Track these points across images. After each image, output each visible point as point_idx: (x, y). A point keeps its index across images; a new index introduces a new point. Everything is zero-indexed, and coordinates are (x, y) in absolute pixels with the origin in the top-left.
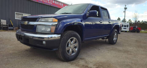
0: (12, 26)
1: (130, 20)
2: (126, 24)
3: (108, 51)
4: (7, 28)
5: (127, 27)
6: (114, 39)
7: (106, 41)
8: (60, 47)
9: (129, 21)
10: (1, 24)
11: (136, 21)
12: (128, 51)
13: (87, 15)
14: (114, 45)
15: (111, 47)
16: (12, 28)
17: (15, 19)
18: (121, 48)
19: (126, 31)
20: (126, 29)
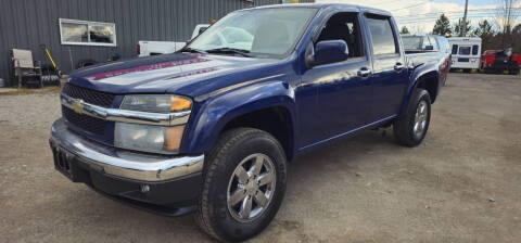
0: (52, 71)
1: (486, 22)
2: (470, 44)
3: (391, 180)
4: (38, 78)
5: (471, 56)
6: (416, 128)
7: (384, 133)
8: (205, 198)
9: (482, 26)
10: (16, 65)
11: (508, 27)
12: (466, 181)
13: (310, 57)
14: (415, 149)
15: (401, 159)
16: (54, 77)
17: (63, 43)
18: (439, 166)
19: (467, 71)
20: (467, 60)
